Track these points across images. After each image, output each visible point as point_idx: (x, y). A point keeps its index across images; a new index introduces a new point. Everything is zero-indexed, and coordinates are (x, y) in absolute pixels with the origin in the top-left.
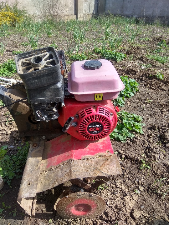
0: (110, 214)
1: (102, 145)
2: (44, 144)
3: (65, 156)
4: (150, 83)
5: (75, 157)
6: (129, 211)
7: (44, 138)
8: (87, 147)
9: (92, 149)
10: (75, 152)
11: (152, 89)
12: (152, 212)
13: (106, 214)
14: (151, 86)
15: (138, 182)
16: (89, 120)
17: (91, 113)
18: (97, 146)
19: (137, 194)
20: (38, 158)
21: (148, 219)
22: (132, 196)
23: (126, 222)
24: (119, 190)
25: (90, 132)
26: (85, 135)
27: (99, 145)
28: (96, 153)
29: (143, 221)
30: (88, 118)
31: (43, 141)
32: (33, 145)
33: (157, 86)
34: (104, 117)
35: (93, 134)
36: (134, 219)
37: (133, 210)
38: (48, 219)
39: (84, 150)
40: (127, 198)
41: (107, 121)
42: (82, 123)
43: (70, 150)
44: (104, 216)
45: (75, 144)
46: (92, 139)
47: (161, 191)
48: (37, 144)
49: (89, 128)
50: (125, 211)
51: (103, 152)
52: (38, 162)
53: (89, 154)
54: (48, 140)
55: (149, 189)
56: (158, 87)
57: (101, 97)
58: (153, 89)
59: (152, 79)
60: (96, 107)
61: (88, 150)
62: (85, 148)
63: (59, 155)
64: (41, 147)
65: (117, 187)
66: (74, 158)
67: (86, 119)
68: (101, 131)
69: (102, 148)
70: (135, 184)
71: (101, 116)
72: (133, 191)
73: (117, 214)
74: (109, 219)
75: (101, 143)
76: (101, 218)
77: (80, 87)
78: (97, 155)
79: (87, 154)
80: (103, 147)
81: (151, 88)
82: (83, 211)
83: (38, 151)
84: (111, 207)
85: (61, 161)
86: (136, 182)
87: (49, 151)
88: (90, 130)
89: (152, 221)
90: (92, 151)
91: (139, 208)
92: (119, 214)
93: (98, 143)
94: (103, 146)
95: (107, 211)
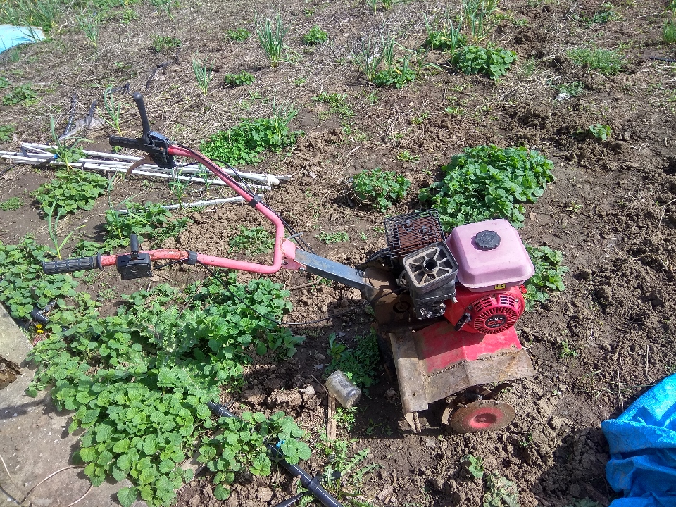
0: (520, 424)
1: (503, 337)
2: (413, 337)
3: (453, 355)
4: (578, 152)
6: (545, 419)
8: (483, 341)
9: (489, 344)
10: (466, 349)
11: (583, 167)
12: (579, 419)
13: (515, 425)
14: (580, 160)
15: (558, 378)
16: (488, 313)
18: (497, 339)
19: (556, 396)
20: (412, 359)
21: (574, 428)
22: (548, 399)
23: (543, 432)
24: (530, 392)
25: (489, 326)
26: (483, 329)
28: (497, 349)
29: (567, 430)
30: (486, 311)
31: (410, 333)
32: (398, 339)
34: (507, 307)
35: (493, 327)
36: (554, 428)
37: (552, 418)
38: (436, 436)
39: (478, 345)
40: (542, 403)
41: (512, 311)
42: (479, 317)
43: (458, 347)
44: (512, 428)
45: (463, 338)
46: (491, 333)
47: (592, 389)
48: (403, 338)
49: (487, 322)
50: (540, 420)
51: (506, 347)
52: (414, 364)
53: (487, 351)
54: (416, 330)
55: (574, 387)
56: (598, 161)
59: (583, 141)
60: (496, 295)
61: (484, 345)
62: (478, 342)
64: (410, 343)
65: (525, 387)
66: (467, 358)
68: (504, 323)
69: (503, 342)
70: (553, 381)
71: (504, 307)
72: (551, 391)
73: (530, 425)
74: (520, 430)
75: (501, 334)
76: (508, 430)
78: (498, 352)
79: (483, 352)
80: (505, 339)
81: (581, 166)
82: (485, 422)
83: (408, 348)
84: (521, 416)
85: (449, 362)
86: (555, 379)
87: (424, 347)
88: (489, 324)
89: (579, 429)
90: (490, 347)
91: (561, 415)
92: (532, 424)
93: (498, 335)
95: (515, 421)
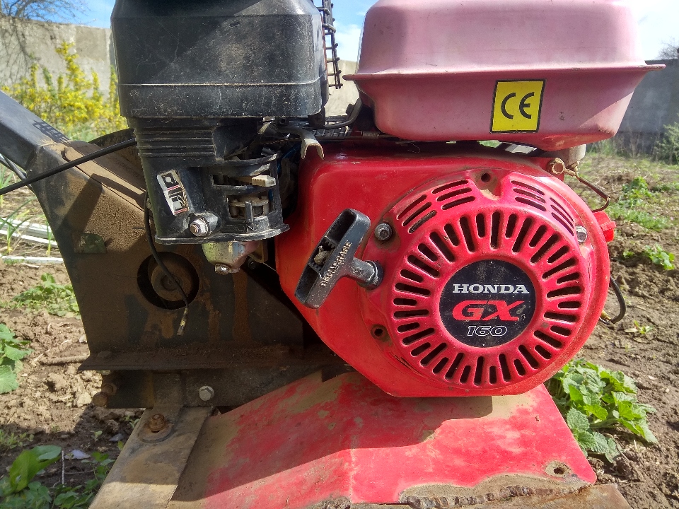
1: (513, 435)
2: (204, 425)
3: (301, 483)
4: (628, 277)
5: (356, 490)
7: (206, 392)
8: (430, 439)
9: (457, 452)
10: (358, 459)
11: (639, 296)
14: (632, 287)
16: (456, 241)
17: (471, 199)
18: (489, 438)
25: (458, 329)
26: (427, 346)
27: (496, 431)
28: (485, 472)
30: (450, 229)
31: (202, 414)
32: (147, 425)
33: (656, 289)
34: (544, 228)
35: (474, 341)
39: (411, 451)
41: (564, 258)
42: (415, 260)
43: (333, 450)
45: (358, 420)
46: (464, 379)
48: (165, 422)
49: (450, 301)
51: (526, 467)
53: (446, 476)
54: (225, 409)
56: (662, 292)
57: (533, 110)
58: (643, 297)
59: (635, 266)
60: (494, 177)
61: (434, 454)
62: (415, 440)
63: (270, 480)
64: (181, 438)
66: (351, 492)
67: (436, 236)
68: (523, 324)
69: (516, 450)
71: (530, 220)
75: (505, 422)
77: (414, 36)
78: (494, 482)
79: (430, 476)
80: (524, 442)
81: (637, 295)
83: (165, 454)
87: (221, 457)
88: (457, 313)
90: (459, 462)
93: (492, 424)
94: (523, 436)
